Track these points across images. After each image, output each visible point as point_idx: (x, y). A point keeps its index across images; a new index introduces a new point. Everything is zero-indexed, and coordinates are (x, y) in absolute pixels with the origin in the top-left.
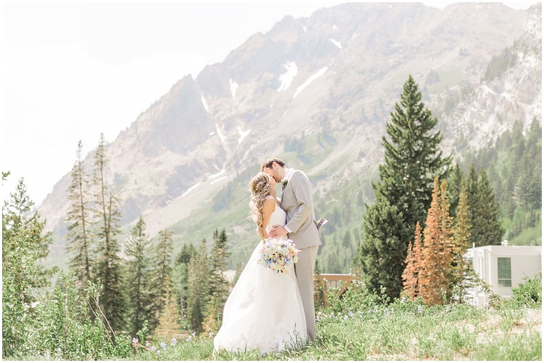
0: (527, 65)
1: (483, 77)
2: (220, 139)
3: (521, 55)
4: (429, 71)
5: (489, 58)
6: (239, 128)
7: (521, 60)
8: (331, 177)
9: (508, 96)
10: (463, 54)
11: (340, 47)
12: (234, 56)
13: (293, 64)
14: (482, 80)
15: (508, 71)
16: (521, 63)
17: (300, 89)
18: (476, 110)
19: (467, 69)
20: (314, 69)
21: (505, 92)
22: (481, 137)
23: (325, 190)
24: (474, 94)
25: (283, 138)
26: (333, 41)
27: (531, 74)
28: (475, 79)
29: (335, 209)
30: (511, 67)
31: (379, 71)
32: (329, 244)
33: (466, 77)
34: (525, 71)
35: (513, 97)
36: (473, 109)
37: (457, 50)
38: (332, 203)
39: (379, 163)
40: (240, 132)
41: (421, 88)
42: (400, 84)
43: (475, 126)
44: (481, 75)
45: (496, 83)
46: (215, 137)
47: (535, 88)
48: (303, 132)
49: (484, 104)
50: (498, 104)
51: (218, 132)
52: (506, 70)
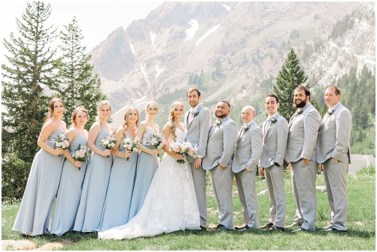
0: (361, 28)
1: (330, 35)
2: (142, 74)
3: (357, 20)
4: (292, 30)
5: (335, 22)
6: (156, 67)
7: (357, 24)
9: (347, 50)
10: (316, 17)
11: (230, 10)
12: (153, 15)
13: (196, 22)
14: (329, 38)
15: (348, 32)
16: (357, 27)
17: (200, 40)
18: (324, 59)
19: (319, 29)
20: (210, 25)
21: (345, 46)
22: (327, 78)
24: (323, 47)
25: (187, 75)
26: (225, 6)
27: (363, 35)
28: (325, 37)
30: (350, 29)
31: (256, 29)
33: (318, 35)
34: (360, 32)
35: (350, 50)
36: (322, 58)
37: (313, 15)
39: (255, 94)
40: (158, 70)
41: (286, 41)
42: (271, 38)
43: (324, 70)
44: (329, 32)
45: (339, 39)
46: (139, 72)
47: (365, 45)
48: (202, 71)
49: (330, 55)
50: (340, 55)
51: (142, 69)
52: (346, 31)
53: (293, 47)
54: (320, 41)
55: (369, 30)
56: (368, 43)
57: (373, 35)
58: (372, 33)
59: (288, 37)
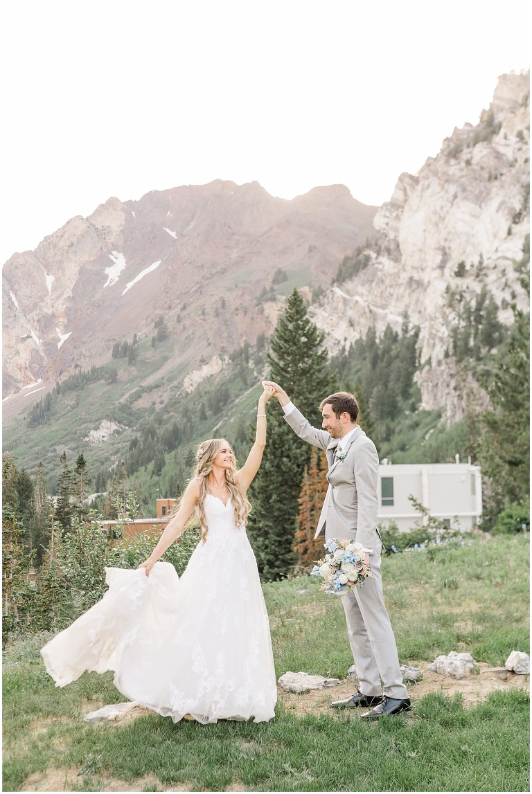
0: (380, 267)
1: (335, 278)
2: (34, 342)
3: (374, 255)
4: (276, 270)
5: (342, 257)
6: (58, 330)
7: (374, 261)
8: (169, 387)
9: (360, 300)
10: (312, 250)
11: (176, 238)
12: (49, 243)
13: (121, 256)
14: (333, 282)
15: (360, 272)
16: (373, 264)
17: (129, 285)
19: (317, 268)
20: (145, 263)
21: (358, 295)
22: (333, 343)
23: (162, 403)
24: (325, 297)
25: (111, 343)
26: (168, 230)
27: (384, 278)
28: (326, 280)
29: (175, 425)
30: (364, 268)
31: (220, 267)
32: (170, 464)
33: (316, 277)
35: (365, 301)
36: (324, 313)
37: (307, 247)
38: (171, 417)
39: (223, 372)
40: (60, 335)
41: (268, 288)
42: (244, 282)
43: (327, 331)
44: (332, 273)
45: (349, 285)
46: (28, 340)
47: (387, 292)
48: (135, 336)
49: (336, 308)
50: (351, 308)
51: (33, 334)
52: (358, 271)
53: (278, 297)
54: (320, 287)
55: (392, 271)
56: (392, 290)
57: (399, 278)
58: (397, 275)
59: (271, 280)
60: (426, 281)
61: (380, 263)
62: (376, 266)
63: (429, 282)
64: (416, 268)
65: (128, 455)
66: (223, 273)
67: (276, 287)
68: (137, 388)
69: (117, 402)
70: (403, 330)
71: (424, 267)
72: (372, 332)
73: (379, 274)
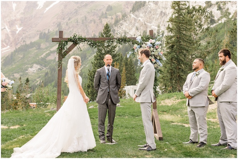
0: (150, 6)
2: (7, 30)
4: (108, 5)
5: (134, 1)
6: (17, 26)
7: (147, 4)
9: (141, 19)
14: (131, 11)
17: (47, 9)
18: (128, 25)
19: (124, 6)
21: (140, 17)
24: (127, 17)
25: (39, 32)
27: (151, 11)
28: (128, 10)
30: (143, 6)
33: (124, 9)
35: (143, 20)
36: (126, 24)
40: (18, 28)
41: (104, 12)
42: (95, 10)
43: (127, 31)
44: (130, 8)
45: (136, 13)
46: (4, 30)
47: (152, 17)
48: (49, 30)
49: (131, 22)
50: (137, 23)
51: (6, 27)
52: (141, 8)
53: (108, 16)
54: (125, 13)
55: (154, 8)
56: (154, 16)
57: (157, 11)
58: (156, 10)
59: (105, 9)
60: (167, 13)
61: (150, 5)
62: (148, 6)
63: (169, 14)
64: (164, 8)
65: (44, 79)
66: (86, 6)
67: (107, 12)
68: (49, 51)
69: (40, 57)
70: (157, 32)
71: (167, 7)
72: (145, 32)
73: (149, 9)
